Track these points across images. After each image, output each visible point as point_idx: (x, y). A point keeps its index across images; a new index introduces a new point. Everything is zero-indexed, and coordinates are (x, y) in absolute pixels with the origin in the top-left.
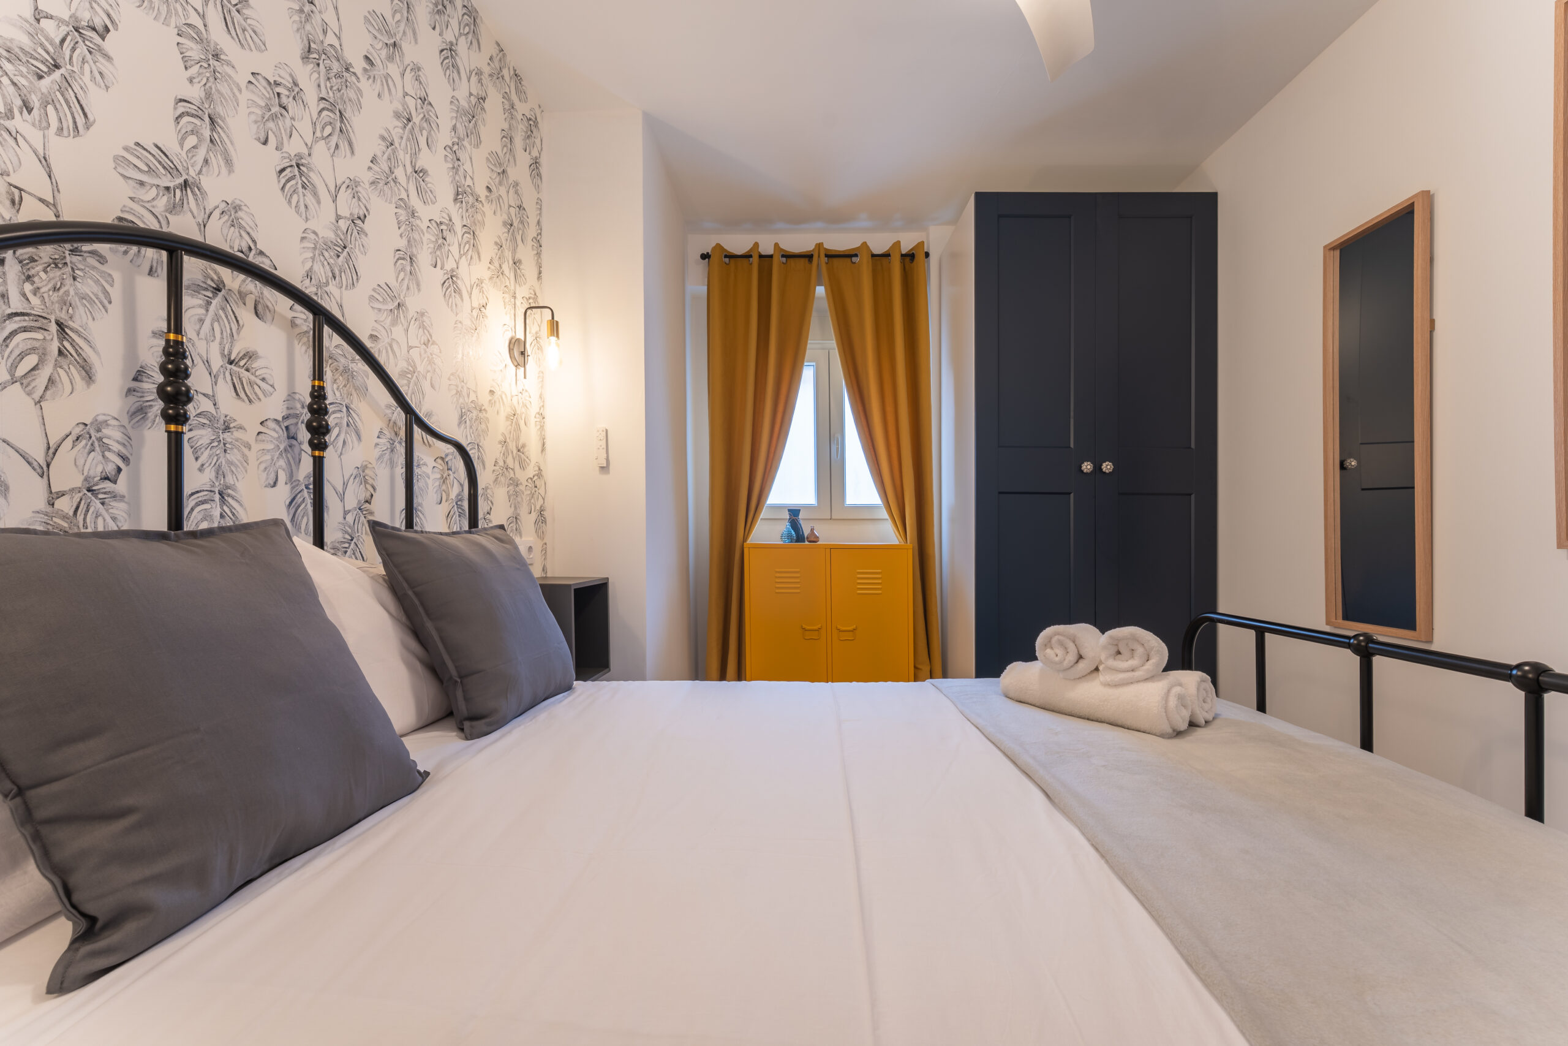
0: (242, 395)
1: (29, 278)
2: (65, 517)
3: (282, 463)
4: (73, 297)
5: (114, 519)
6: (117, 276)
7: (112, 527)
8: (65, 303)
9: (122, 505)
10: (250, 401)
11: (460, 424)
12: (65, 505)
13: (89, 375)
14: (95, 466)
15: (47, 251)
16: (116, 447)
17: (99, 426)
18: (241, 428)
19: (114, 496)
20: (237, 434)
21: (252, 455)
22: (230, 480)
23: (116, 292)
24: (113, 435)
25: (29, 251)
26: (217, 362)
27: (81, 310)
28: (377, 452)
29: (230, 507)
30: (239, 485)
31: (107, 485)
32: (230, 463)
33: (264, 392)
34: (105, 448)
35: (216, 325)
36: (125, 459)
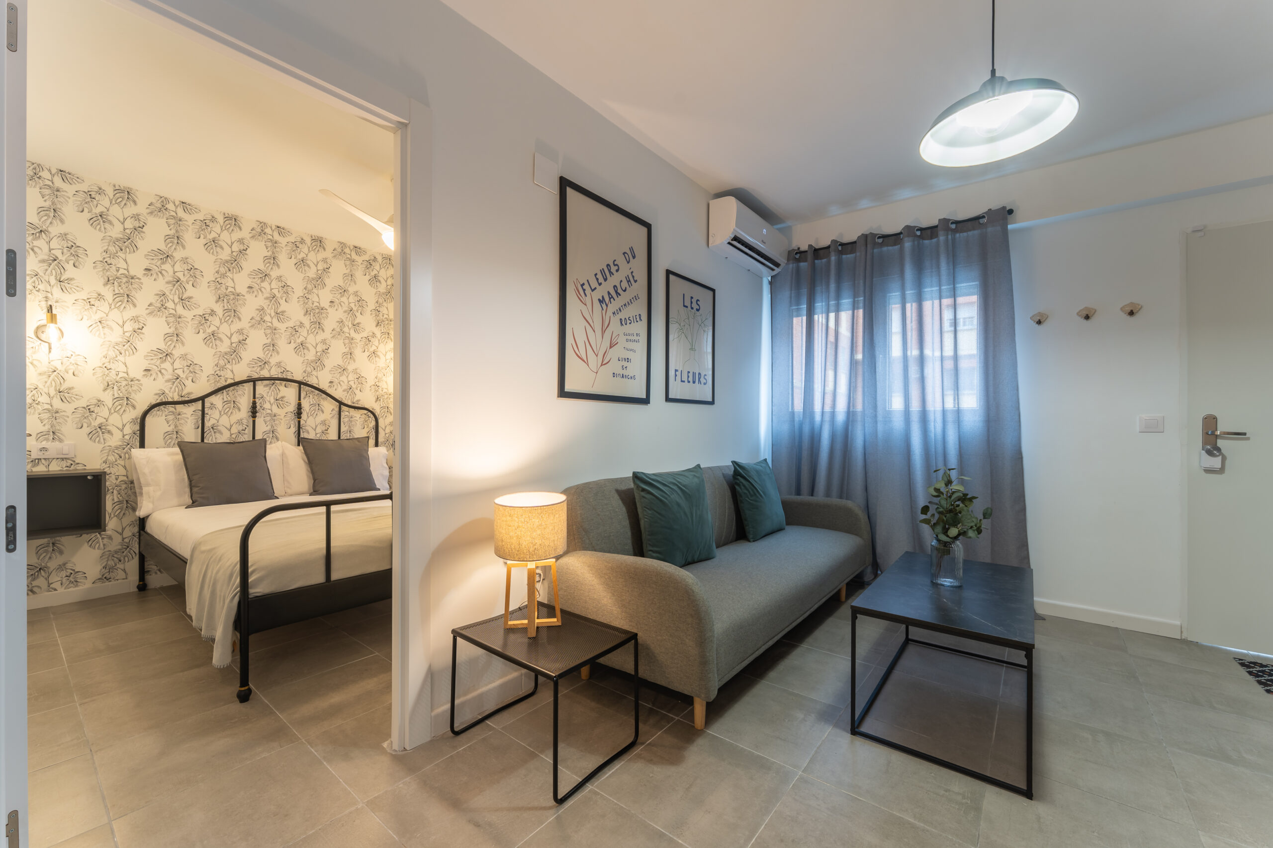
0: (280, 407)
1: (228, 394)
2: (233, 438)
3: (292, 422)
4: (237, 395)
5: (244, 438)
6: (247, 388)
7: (244, 440)
8: (235, 397)
9: (247, 436)
10: (282, 408)
11: (376, 401)
12: (234, 436)
13: (239, 410)
14: (240, 428)
15: (232, 388)
16: (245, 423)
17: (241, 420)
18: (279, 415)
19: (244, 434)
20: (278, 417)
21: (282, 422)
22: (275, 428)
23: (246, 392)
24: (245, 421)
25: (227, 390)
26: (272, 401)
27: (238, 398)
28: (331, 415)
29: (275, 434)
30: (278, 429)
31: (243, 432)
32: (276, 424)
33: (287, 406)
34: (243, 424)
35: (273, 393)
36: (247, 426)
